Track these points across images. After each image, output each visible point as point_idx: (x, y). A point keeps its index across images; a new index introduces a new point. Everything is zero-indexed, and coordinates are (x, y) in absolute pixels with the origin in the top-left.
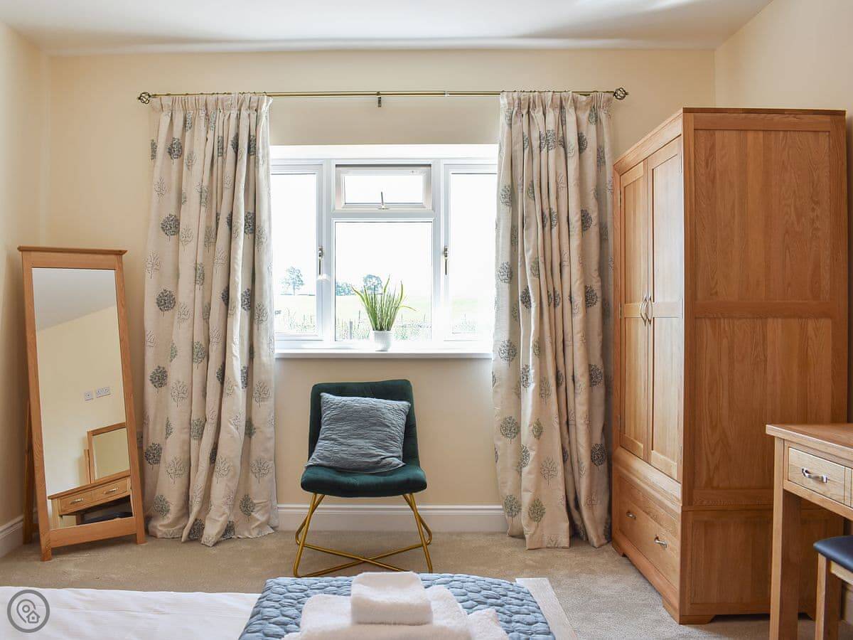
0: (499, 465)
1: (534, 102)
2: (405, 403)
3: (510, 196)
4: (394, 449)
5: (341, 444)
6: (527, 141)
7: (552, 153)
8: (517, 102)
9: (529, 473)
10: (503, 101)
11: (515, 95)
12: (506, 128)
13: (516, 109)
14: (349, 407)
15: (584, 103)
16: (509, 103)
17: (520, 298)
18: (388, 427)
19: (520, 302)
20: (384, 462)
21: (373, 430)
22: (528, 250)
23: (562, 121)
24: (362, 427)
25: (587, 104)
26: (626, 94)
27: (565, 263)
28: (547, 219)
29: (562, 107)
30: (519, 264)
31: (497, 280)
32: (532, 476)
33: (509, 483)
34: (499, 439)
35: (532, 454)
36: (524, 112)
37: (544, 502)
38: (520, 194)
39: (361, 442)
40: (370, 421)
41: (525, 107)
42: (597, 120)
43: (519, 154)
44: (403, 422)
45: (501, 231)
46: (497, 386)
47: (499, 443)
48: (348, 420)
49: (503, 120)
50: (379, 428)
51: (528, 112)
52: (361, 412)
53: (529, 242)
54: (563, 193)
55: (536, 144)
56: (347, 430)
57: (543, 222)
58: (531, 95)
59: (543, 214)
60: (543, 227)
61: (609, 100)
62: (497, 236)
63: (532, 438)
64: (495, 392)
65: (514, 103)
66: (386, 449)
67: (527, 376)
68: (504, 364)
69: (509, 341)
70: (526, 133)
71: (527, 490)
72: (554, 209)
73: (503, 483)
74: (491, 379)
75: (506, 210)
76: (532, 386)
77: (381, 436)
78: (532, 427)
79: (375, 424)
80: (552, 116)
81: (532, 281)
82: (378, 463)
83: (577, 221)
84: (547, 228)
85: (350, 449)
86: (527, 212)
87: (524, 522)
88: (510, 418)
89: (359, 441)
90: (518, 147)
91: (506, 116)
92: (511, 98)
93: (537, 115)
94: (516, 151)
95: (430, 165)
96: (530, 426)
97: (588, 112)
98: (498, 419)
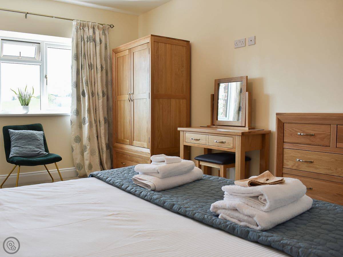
0: (74, 153)
1: (85, 25)
2: (42, 132)
3: (77, 57)
4: (43, 148)
5: (23, 148)
6: (82, 39)
7: (91, 43)
8: (79, 24)
9: (88, 154)
10: (74, 23)
11: (79, 21)
12: (76, 33)
13: (79, 26)
14: (23, 134)
15: (101, 28)
16: (76, 24)
17: (81, 94)
18: (39, 140)
19: (81, 95)
20: (41, 153)
21: (34, 142)
22: (84, 77)
23: (94, 33)
24: (29, 141)
25: (102, 28)
26: (113, 26)
27: (96, 82)
28: (91, 66)
29: (94, 28)
30: (80, 82)
31: (72, 87)
32: (89, 155)
33: (78, 159)
34: (74, 144)
35: (88, 147)
36: (82, 28)
37: (92, 163)
38: (80, 57)
39: (31, 147)
40: (32, 139)
41: (82, 26)
42: (105, 35)
43: (80, 42)
44: (43, 139)
45: (73, 70)
46: (73, 125)
47: (74, 145)
48: (24, 139)
49: (74, 30)
50: (36, 141)
51: (83, 28)
52: (28, 135)
53: (84, 74)
54: (95, 58)
55: (86, 40)
56: (24, 143)
57: (89, 67)
58: (84, 22)
59: (89, 64)
60: (89, 69)
61: (109, 28)
62: (72, 72)
63: (88, 142)
64: (72, 127)
65: (78, 24)
66: (40, 148)
67: (84, 121)
68: (75, 117)
69: (76, 109)
70: (82, 35)
71: (87, 160)
72: (92, 63)
73: (76, 159)
74: (70, 122)
75: (75, 62)
76: (87, 125)
77: (37, 144)
78: (88, 138)
79: (34, 140)
80: (91, 31)
81: (86, 88)
82: (38, 153)
83: (100, 68)
84: (90, 69)
85: (27, 149)
86: (84, 64)
87: (86, 171)
88: (78, 136)
89: (30, 146)
90: (80, 40)
91: (75, 29)
92: (77, 22)
93: (86, 29)
94: (79, 41)
95: (40, 43)
96: (87, 138)
97: (102, 31)
98: (73, 136)
